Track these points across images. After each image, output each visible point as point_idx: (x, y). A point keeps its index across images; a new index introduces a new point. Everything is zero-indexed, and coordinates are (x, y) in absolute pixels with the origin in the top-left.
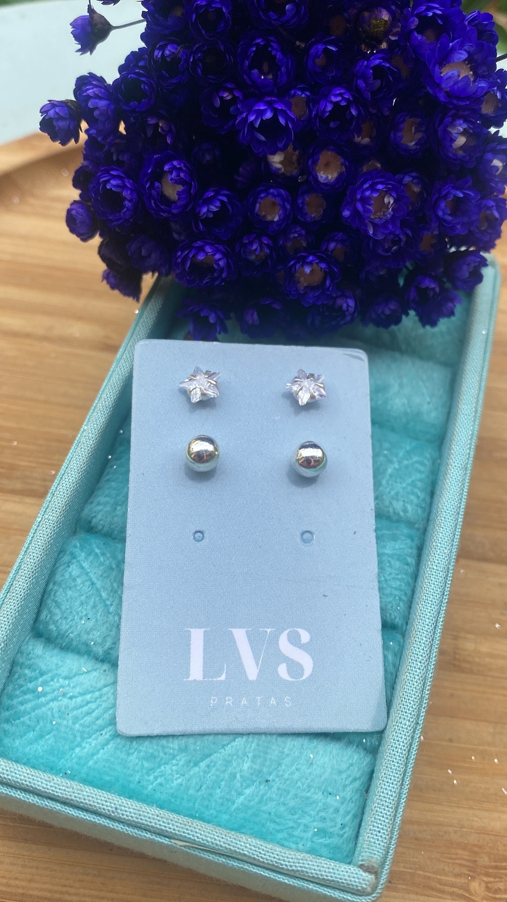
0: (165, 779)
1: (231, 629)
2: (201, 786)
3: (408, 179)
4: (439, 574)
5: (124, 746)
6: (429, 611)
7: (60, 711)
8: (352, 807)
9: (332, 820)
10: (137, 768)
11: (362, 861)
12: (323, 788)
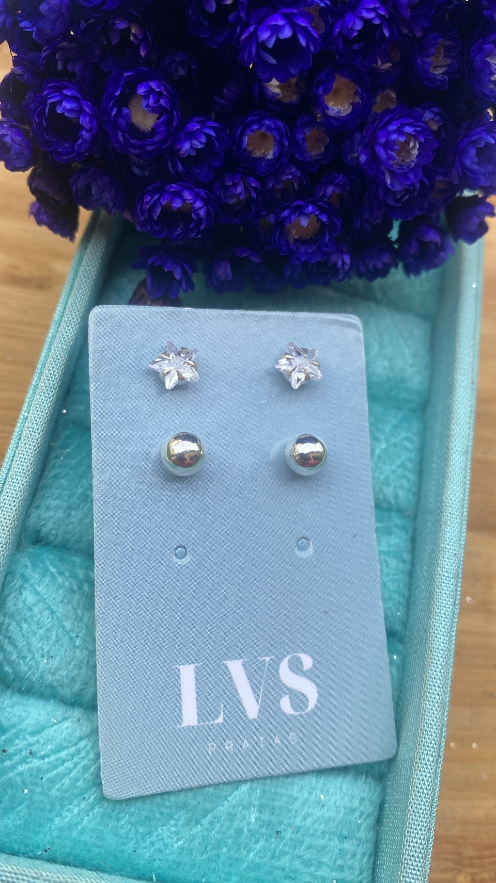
0: (164, 844)
1: (225, 662)
2: (206, 848)
3: (430, 116)
4: (450, 581)
5: (113, 811)
6: (443, 626)
7: (31, 776)
8: (369, 847)
9: (350, 867)
10: (130, 835)
12: (338, 832)
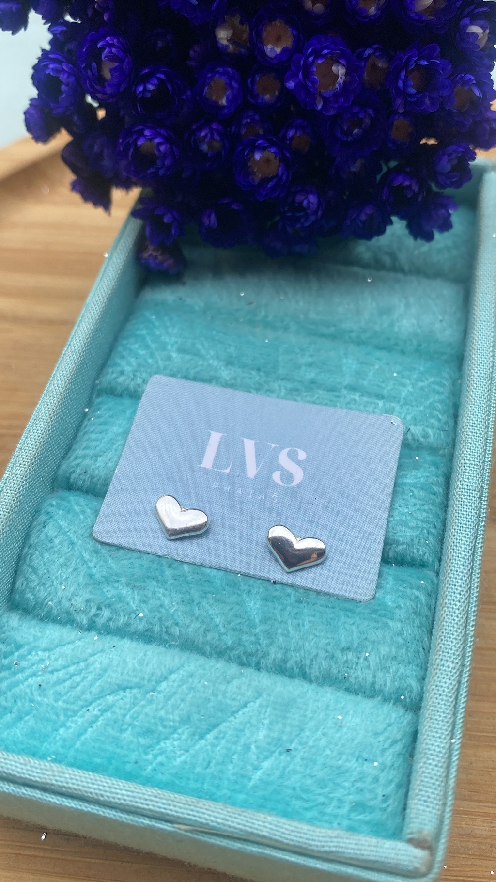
0: (166, 757)
2: (210, 762)
4: (472, 493)
6: (464, 535)
7: (40, 688)
8: (394, 775)
9: (370, 791)
10: (132, 747)
11: (411, 833)
12: (357, 753)
